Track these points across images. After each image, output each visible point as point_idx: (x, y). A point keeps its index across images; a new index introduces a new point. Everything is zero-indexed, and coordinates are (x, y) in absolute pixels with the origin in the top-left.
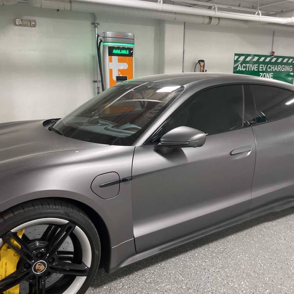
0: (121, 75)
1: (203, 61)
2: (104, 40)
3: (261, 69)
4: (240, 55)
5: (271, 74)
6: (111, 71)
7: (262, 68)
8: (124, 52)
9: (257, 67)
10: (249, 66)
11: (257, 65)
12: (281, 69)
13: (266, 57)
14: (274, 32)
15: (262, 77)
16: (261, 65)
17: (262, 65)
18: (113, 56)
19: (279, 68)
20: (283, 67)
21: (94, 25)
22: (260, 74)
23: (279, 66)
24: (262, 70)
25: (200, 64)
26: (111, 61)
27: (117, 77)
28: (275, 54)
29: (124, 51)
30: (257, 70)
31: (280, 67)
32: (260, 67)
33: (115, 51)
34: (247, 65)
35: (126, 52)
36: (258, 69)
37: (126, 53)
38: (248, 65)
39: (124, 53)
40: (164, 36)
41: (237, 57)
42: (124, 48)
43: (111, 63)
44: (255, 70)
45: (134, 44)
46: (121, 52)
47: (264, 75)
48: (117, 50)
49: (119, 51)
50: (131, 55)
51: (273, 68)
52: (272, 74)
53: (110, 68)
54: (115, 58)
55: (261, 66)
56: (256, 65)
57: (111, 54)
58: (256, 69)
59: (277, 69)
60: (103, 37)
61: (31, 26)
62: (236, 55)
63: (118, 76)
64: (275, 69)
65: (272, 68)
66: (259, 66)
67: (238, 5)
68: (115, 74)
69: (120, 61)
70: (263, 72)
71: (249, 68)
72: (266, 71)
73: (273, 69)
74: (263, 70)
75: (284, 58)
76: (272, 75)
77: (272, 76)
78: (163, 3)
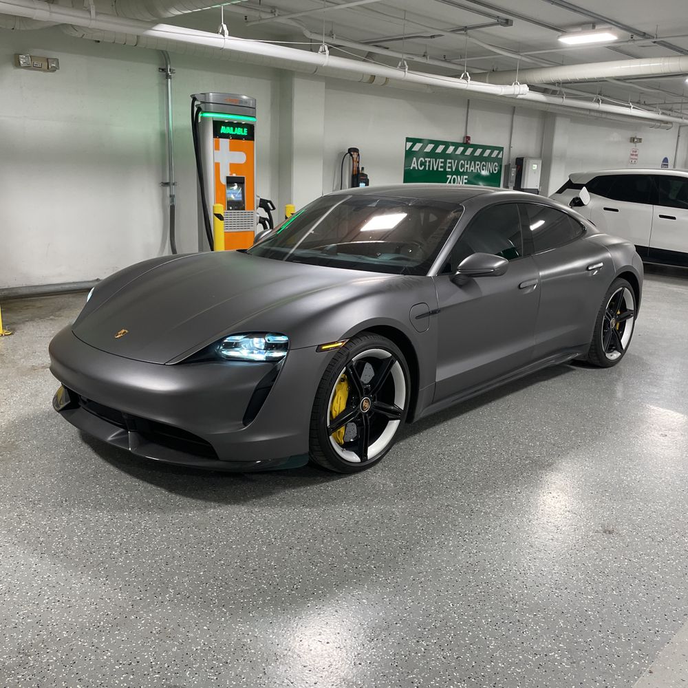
0: (234, 175)
1: (356, 150)
2: (205, 109)
3: (449, 167)
4: (415, 141)
5: (465, 177)
6: (217, 166)
7: (450, 165)
8: (239, 131)
9: (442, 165)
10: (430, 162)
11: (443, 160)
12: (480, 168)
13: (457, 145)
14: (469, 100)
15: (450, 182)
16: (448, 161)
17: (450, 161)
18: (221, 139)
19: (477, 167)
20: (483, 165)
21: (165, 73)
22: (448, 176)
23: (477, 163)
24: (450, 170)
25: (351, 155)
26: (217, 147)
27: (228, 178)
28: (472, 142)
29: (239, 129)
30: (442, 170)
31: (478, 165)
32: (448, 165)
33: (224, 130)
34: (426, 159)
35: (243, 132)
36: (444, 167)
37: (243, 134)
38: (428, 159)
39: (239, 133)
40: (291, 100)
41: (409, 144)
42: (239, 125)
43: (218, 151)
44: (440, 169)
45: (255, 117)
46: (234, 130)
47: (454, 178)
48: (228, 128)
49: (232, 128)
50: (251, 136)
51: (468, 166)
52: (467, 177)
53: (216, 161)
54: (224, 143)
55: (449, 163)
56: (441, 160)
57: (217, 134)
58: (441, 167)
59: (473, 169)
60: (202, 102)
61: (48, 69)
62: (408, 140)
63: (229, 175)
64: (471, 168)
65: (466, 166)
66: (445, 163)
67: (423, 54)
68: (225, 173)
69: (232, 149)
70: (452, 173)
71: (429, 166)
72: (457, 173)
73: (467, 168)
74: (452, 169)
75: (484, 148)
76: (466, 179)
77: (466, 181)
78: (330, 54)
